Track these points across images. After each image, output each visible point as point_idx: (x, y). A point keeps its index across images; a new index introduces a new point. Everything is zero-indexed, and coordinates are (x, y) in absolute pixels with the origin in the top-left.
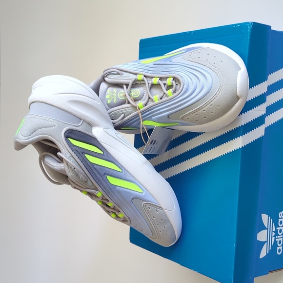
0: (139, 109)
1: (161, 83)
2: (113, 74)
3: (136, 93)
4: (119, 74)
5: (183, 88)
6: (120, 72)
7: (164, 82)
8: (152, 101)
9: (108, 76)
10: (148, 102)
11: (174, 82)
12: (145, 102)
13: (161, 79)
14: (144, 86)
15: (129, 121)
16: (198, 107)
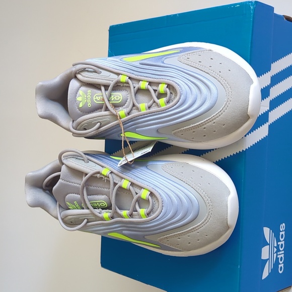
0: (120, 118)
1: (151, 89)
2: (88, 71)
3: (117, 98)
4: (95, 72)
5: (180, 98)
6: (97, 69)
7: (155, 88)
8: (138, 109)
9: (82, 73)
10: (131, 110)
11: (167, 89)
12: (128, 110)
13: (150, 83)
14: (128, 89)
15: (107, 132)
16: (198, 124)
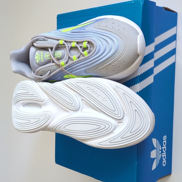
0: (62, 66)
1: (78, 46)
2: (40, 40)
3: (59, 54)
4: (44, 40)
5: (96, 49)
6: (45, 39)
7: (81, 45)
8: (72, 60)
9: (36, 42)
10: (68, 61)
11: (88, 45)
12: (66, 61)
13: (78, 43)
14: (65, 48)
15: (55, 76)
16: (108, 63)
